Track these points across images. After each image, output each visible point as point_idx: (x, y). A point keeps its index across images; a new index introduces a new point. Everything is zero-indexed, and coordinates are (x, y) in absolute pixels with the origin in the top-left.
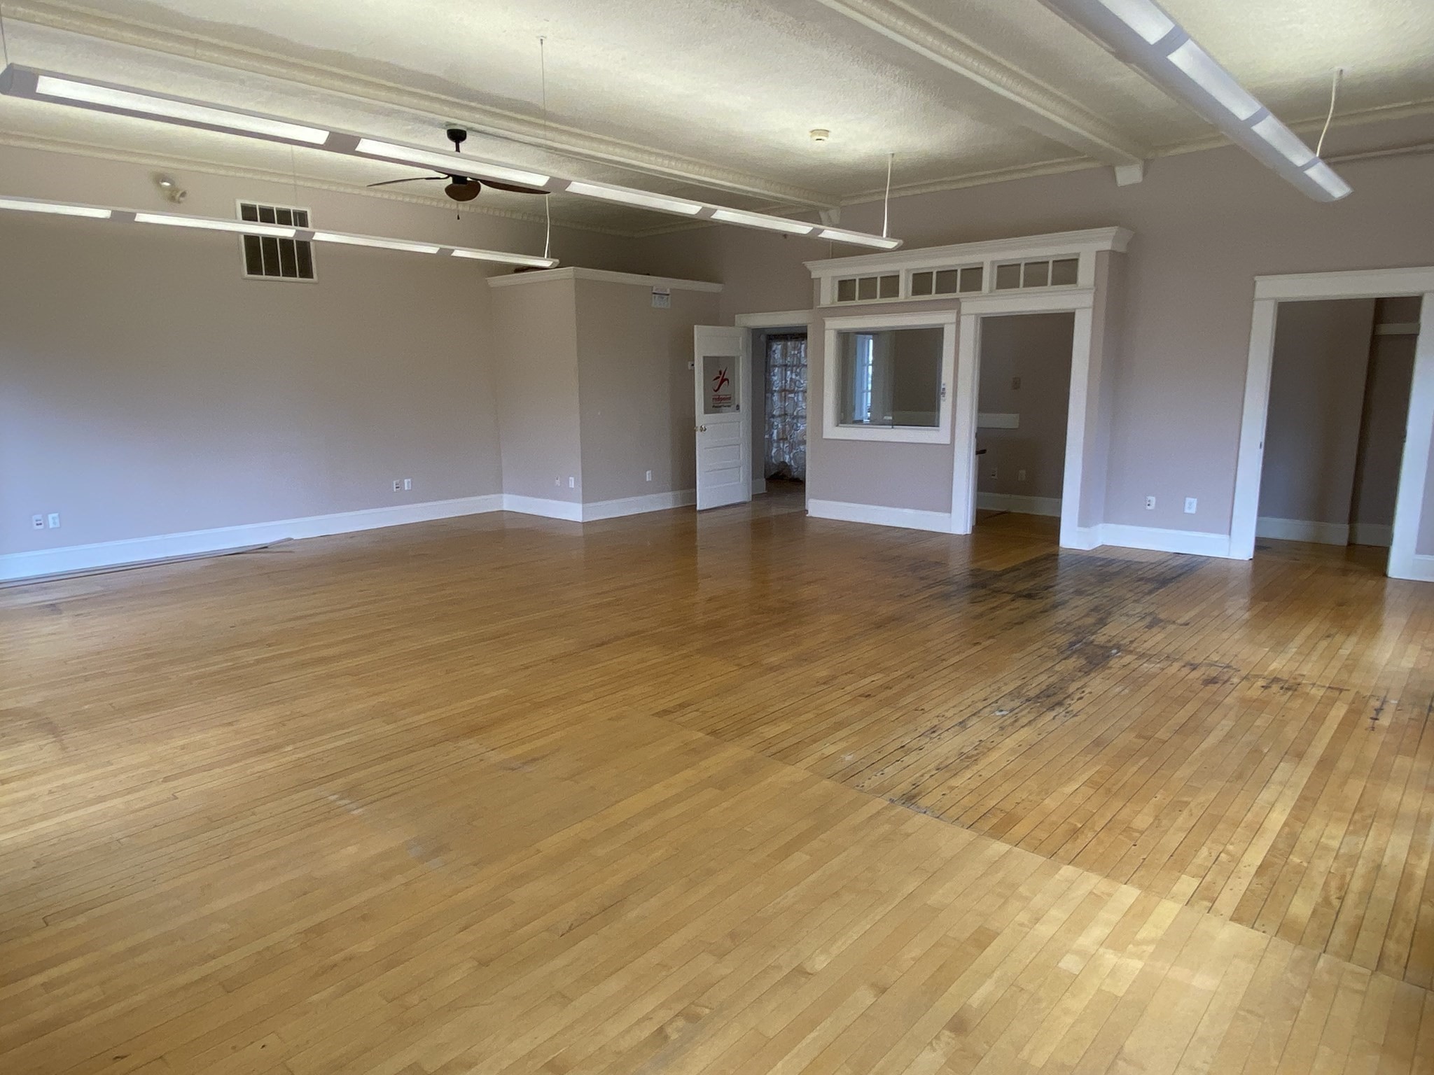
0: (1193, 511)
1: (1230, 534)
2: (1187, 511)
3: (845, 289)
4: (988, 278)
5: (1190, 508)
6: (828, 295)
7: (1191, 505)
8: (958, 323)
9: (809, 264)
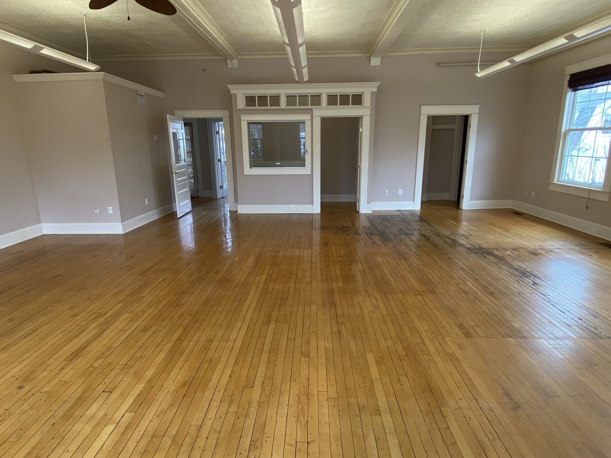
0: (401, 194)
1: (414, 201)
2: (399, 194)
3: (250, 100)
4: (324, 100)
5: (400, 193)
6: (241, 103)
7: (400, 192)
8: (312, 120)
9: (230, 87)
